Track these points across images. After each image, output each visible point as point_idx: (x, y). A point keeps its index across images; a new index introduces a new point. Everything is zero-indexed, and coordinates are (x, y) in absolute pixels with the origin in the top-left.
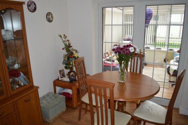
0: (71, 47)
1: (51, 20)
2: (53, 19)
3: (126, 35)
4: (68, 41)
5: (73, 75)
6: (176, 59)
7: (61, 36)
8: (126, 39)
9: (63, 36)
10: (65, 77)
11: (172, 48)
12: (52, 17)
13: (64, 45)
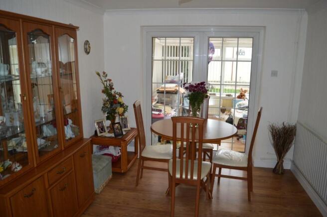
0: (113, 89)
1: (88, 50)
2: (90, 50)
3: (168, 75)
4: (110, 80)
5: (117, 129)
6: (238, 106)
7: (98, 74)
8: (169, 81)
9: (101, 74)
10: (105, 132)
11: (230, 94)
12: (90, 47)
13: (103, 86)
